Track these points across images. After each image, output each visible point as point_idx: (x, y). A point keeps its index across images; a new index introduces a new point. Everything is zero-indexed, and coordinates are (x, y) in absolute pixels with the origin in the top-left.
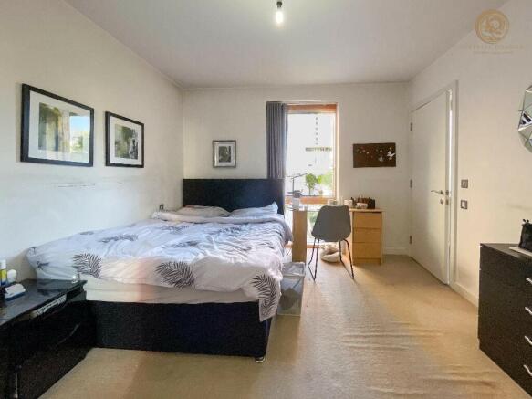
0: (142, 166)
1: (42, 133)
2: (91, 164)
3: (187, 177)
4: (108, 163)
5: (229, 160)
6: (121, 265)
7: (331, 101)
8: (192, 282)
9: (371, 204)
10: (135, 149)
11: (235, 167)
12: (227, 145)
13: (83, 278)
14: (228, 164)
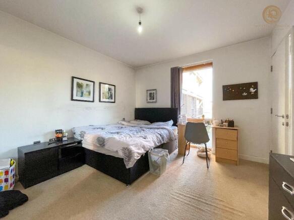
0: (114, 102)
1: (77, 91)
2: (93, 101)
3: (137, 107)
4: (100, 101)
5: (154, 99)
6: (89, 136)
7: (209, 61)
8: (104, 145)
9: (231, 124)
10: (111, 95)
11: (156, 102)
12: (152, 92)
13: (82, 139)
14: (153, 101)
